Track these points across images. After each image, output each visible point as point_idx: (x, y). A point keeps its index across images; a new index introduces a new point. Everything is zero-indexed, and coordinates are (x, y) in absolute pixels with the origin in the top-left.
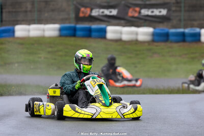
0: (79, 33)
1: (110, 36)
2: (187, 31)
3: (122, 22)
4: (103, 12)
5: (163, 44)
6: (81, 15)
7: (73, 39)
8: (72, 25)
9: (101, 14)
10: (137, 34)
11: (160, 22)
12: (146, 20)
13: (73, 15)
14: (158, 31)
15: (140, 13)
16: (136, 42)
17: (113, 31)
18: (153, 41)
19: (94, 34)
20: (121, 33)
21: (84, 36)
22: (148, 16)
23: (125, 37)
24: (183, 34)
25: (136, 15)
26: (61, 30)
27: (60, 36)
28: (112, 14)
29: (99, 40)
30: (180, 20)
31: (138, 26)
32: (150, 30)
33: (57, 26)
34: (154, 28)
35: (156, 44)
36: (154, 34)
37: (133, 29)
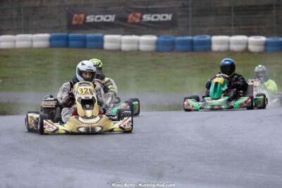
0: (72, 43)
1: (107, 45)
2: (195, 38)
3: (122, 29)
4: (99, 18)
5: (168, 54)
6: (74, 22)
7: (65, 50)
8: (65, 34)
9: (96, 20)
10: (138, 43)
11: (165, 29)
12: (148, 27)
13: (65, 23)
14: (162, 39)
15: (141, 18)
16: (138, 52)
17: (110, 40)
18: (157, 51)
19: (89, 44)
20: (120, 42)
21: (77, 47)
22: (150, 22)
23: (124, 47)
24: (192, 42)
25: (137, 20)
26: (51, 40)
27: (51, 46)
28: (109, 20)
29: (95, 50)
30: (188, 26)
31: (140, 34)
32: (154, 38)
33: (47, 35)
34: (158, 36)
35: (160, 54)
36: (157, 43)
37: (134, 37)
